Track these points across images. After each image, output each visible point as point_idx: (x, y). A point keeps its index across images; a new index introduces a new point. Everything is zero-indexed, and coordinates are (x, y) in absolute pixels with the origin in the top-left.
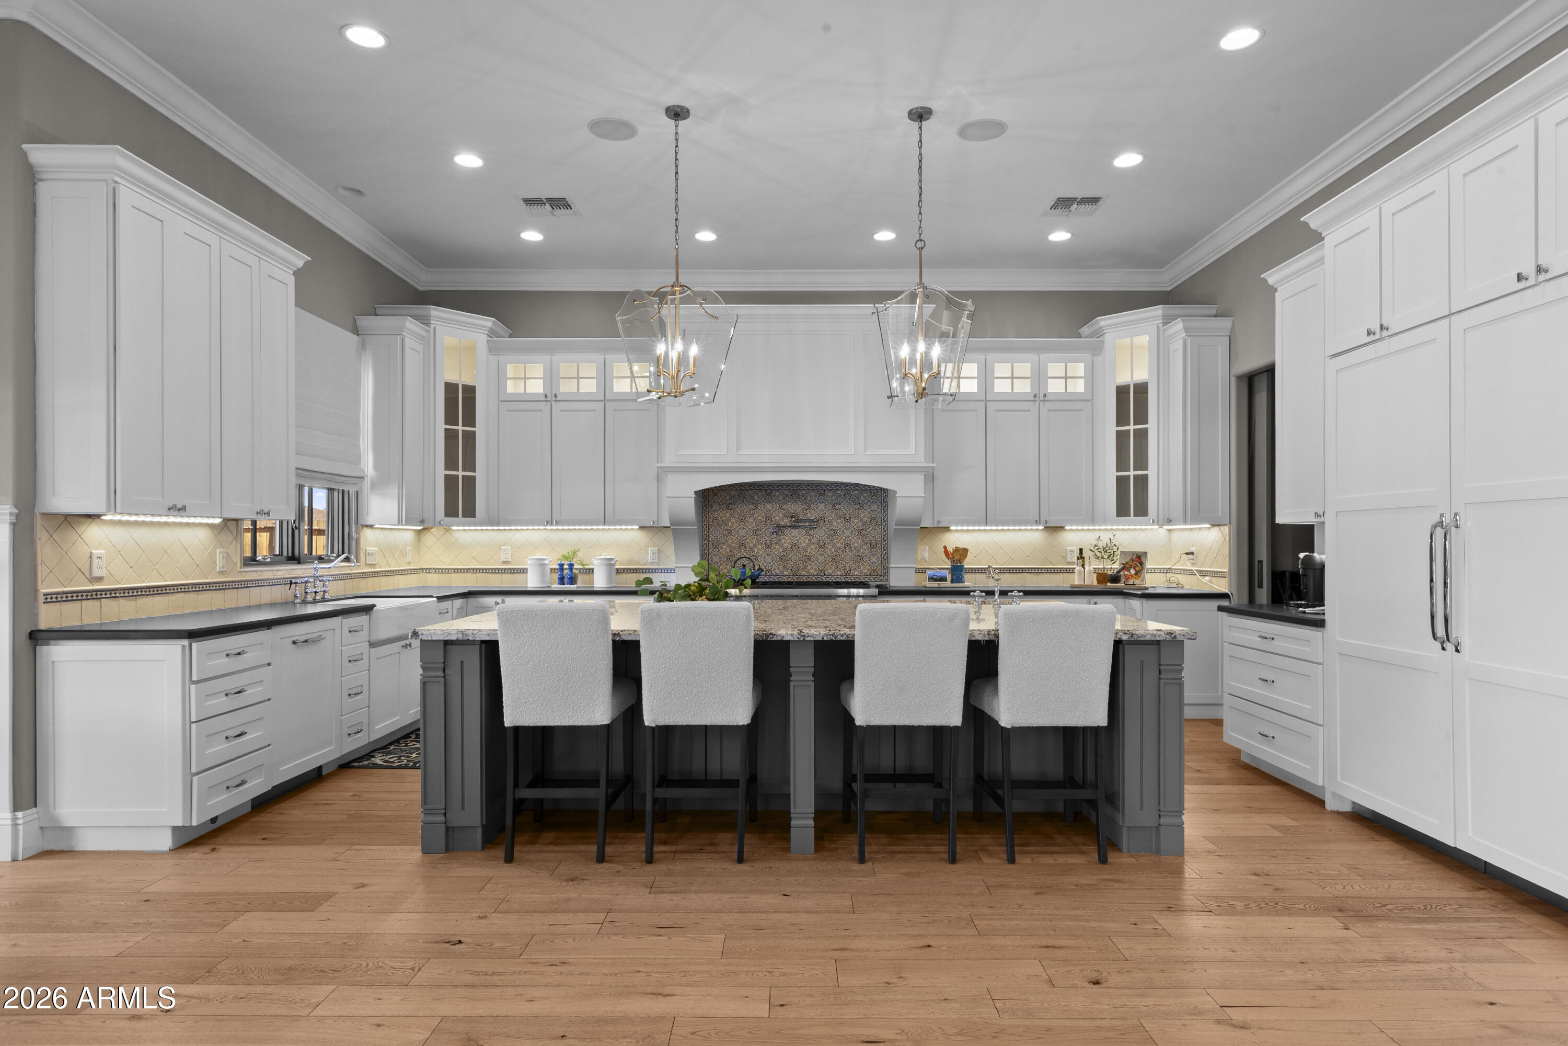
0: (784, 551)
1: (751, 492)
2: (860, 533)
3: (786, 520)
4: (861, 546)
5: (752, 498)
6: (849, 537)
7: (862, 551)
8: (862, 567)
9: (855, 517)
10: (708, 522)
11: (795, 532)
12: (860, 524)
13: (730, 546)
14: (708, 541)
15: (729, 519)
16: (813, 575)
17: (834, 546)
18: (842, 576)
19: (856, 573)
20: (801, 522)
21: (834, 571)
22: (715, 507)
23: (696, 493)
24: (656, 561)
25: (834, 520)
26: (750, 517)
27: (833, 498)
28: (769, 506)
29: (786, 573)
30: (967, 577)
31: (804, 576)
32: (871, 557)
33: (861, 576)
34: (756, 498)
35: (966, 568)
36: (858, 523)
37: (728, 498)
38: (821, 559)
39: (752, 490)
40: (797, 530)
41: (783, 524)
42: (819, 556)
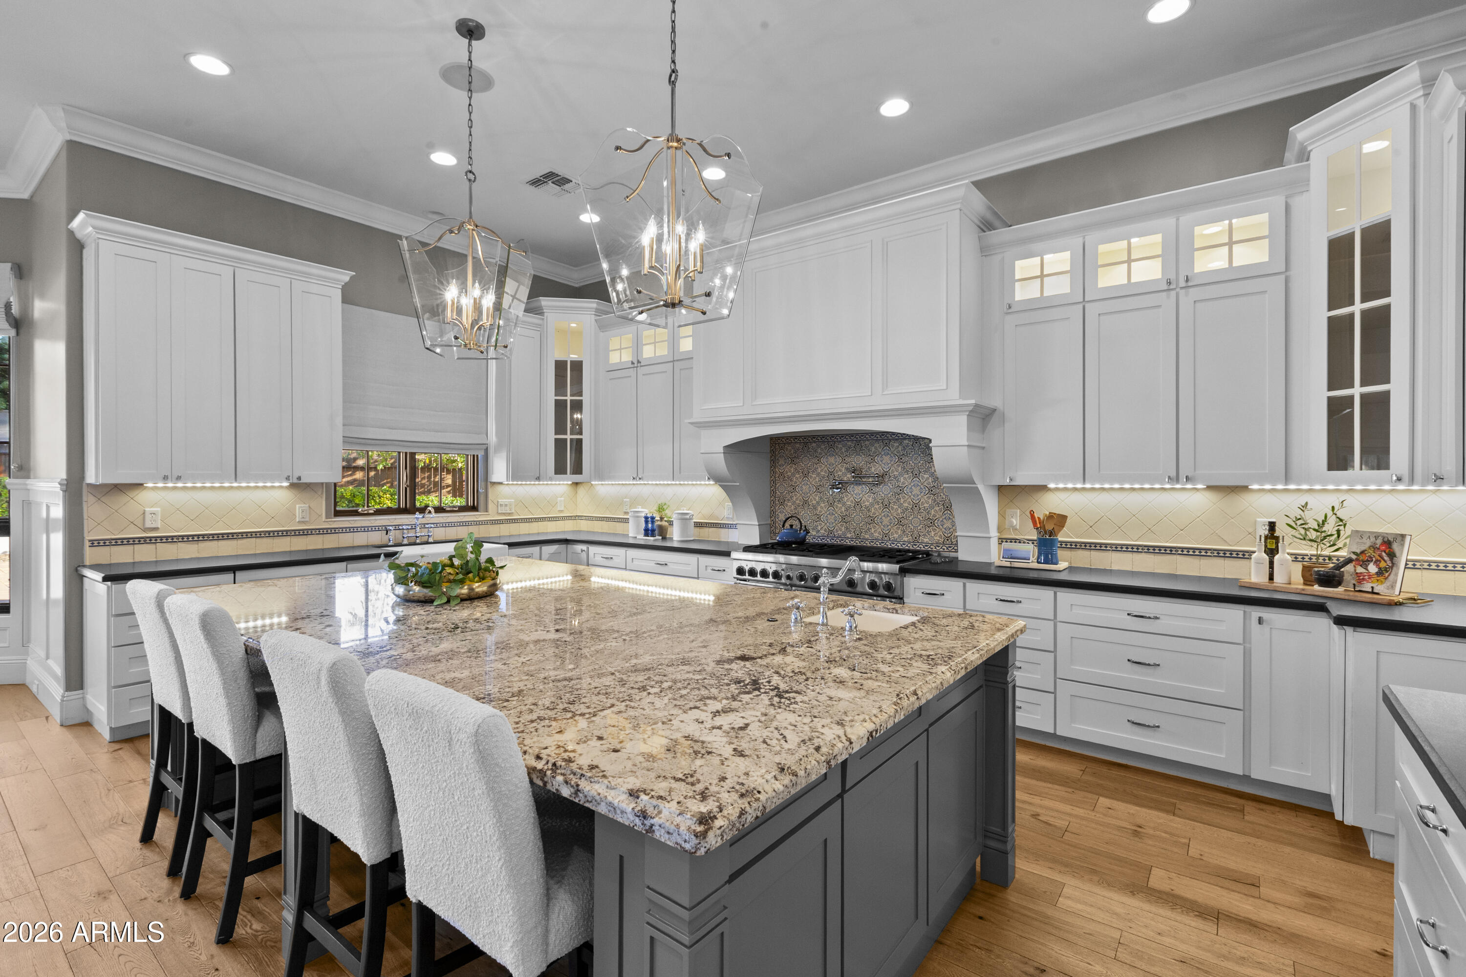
0: (847, 510)
1: (814, 445)
2: (930, 490)
3: (849, 476)
4: (932, 507)
5: (815, 451)
6: (918, 496)
7: (933, 513)
8: (933, 533)
9: (925, 472)
10: (775, 477)
11: (858, 489)
12: (930, 480)
13: (794, 503)
14: (775, 497)
15: (793, 475)
16: (877, 540)
17: (900, 506)
18: (909, 542)
19: (926, 540)
20: (864, 477)
21: (900, 536)
22: (781, 462)
23: (726, 447)
24: (731, 516)
25: (901, 475)
26: (813, 472)
27: (900, 449)
28: (832, 460)
29: (849, 536)
30: (1061, 553)
31: (867, 539)
32: (944, 520)
33: (932, 544)
34: (819, 451)
35: (1061, 542)
36: (928, 479)
37: (792, 452)
38: (886, 521)
39: (815, 442)
40: (860, 487)
41: (845, 479)
42: (883, 518)
